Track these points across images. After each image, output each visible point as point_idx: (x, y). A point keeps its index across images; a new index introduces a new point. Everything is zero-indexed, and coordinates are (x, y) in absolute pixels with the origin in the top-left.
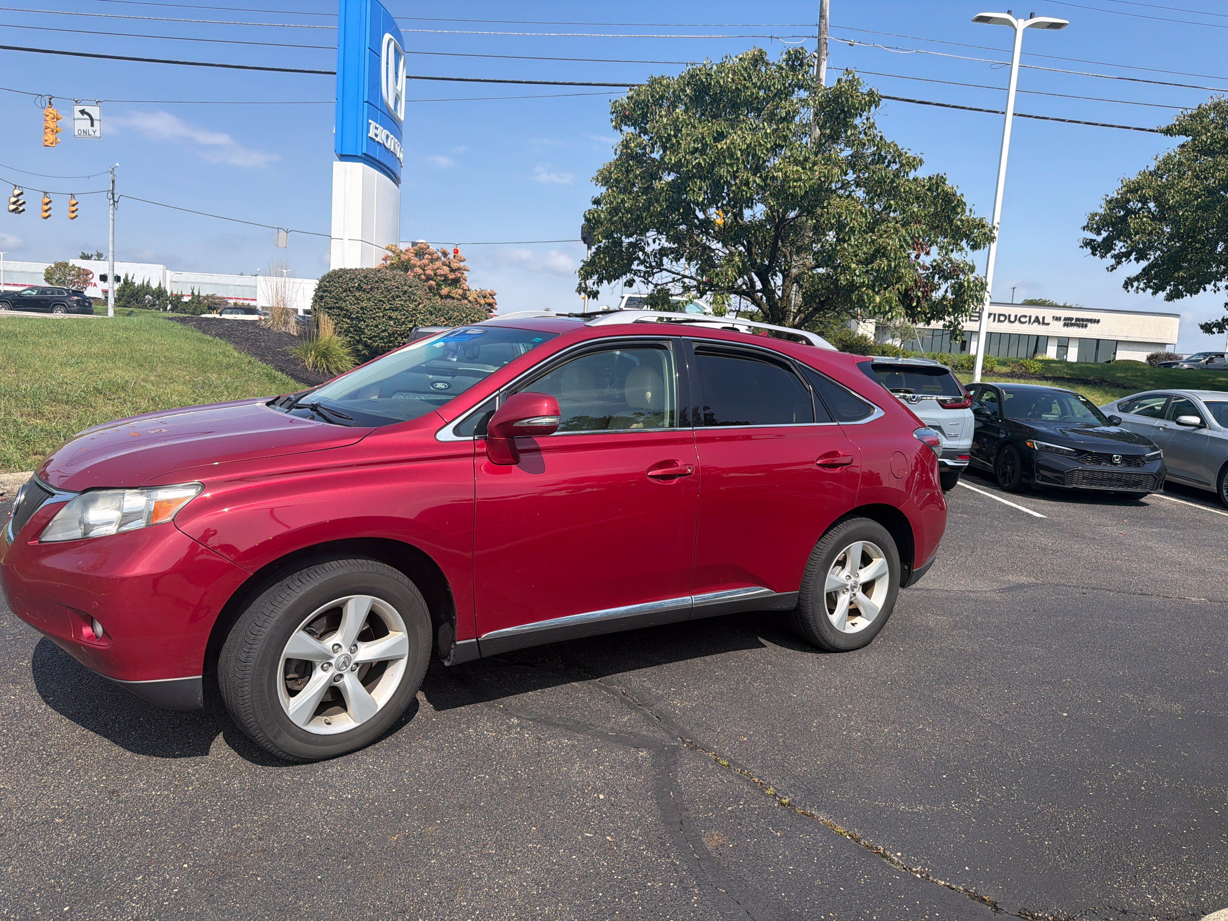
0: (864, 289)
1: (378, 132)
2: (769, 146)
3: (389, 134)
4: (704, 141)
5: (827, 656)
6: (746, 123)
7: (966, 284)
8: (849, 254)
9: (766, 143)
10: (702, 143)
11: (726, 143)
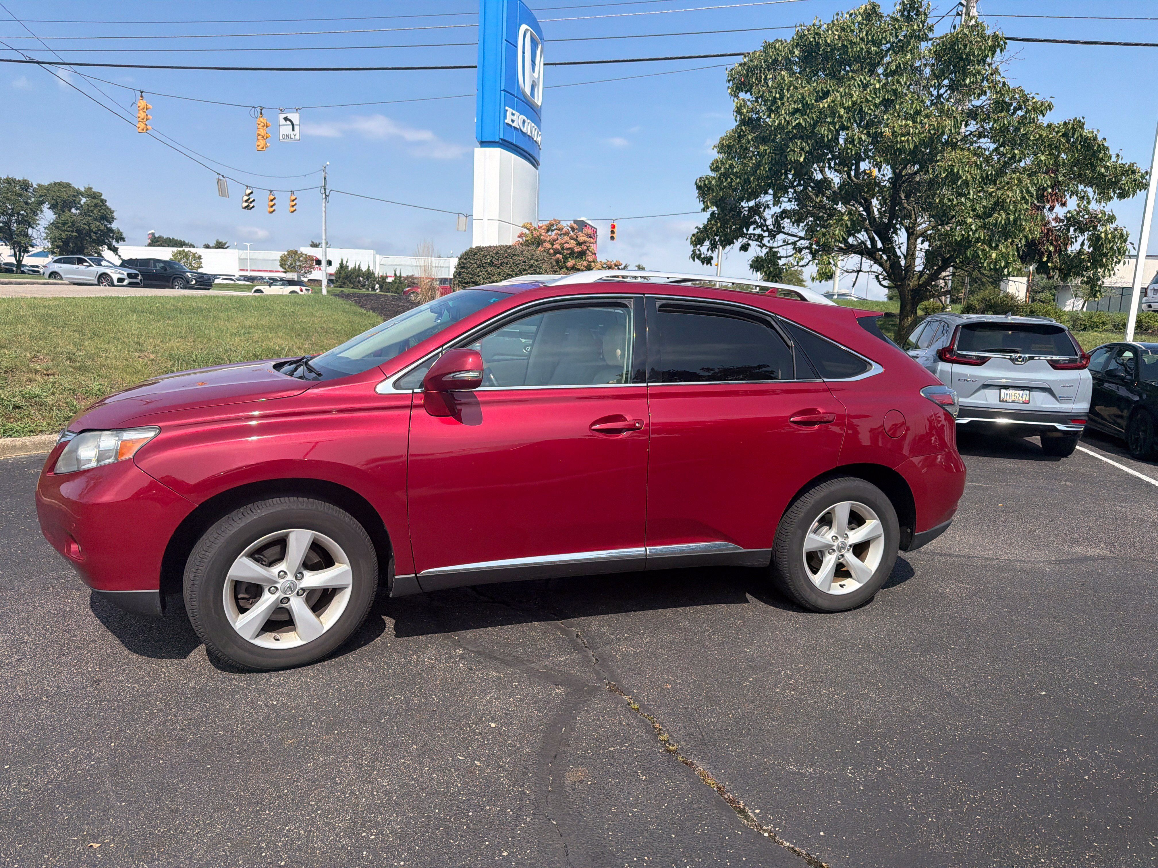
0: (980, 244)
1: (514, 118)
2: (878, 101)
3: (526, 119)
4: (804, 102)
5: (809, 616)
6: (855, 80)
7: (1103, 235)
8: (966, 209)
9: (874, 98)
10: (802, 103)
11: (827, 102)
